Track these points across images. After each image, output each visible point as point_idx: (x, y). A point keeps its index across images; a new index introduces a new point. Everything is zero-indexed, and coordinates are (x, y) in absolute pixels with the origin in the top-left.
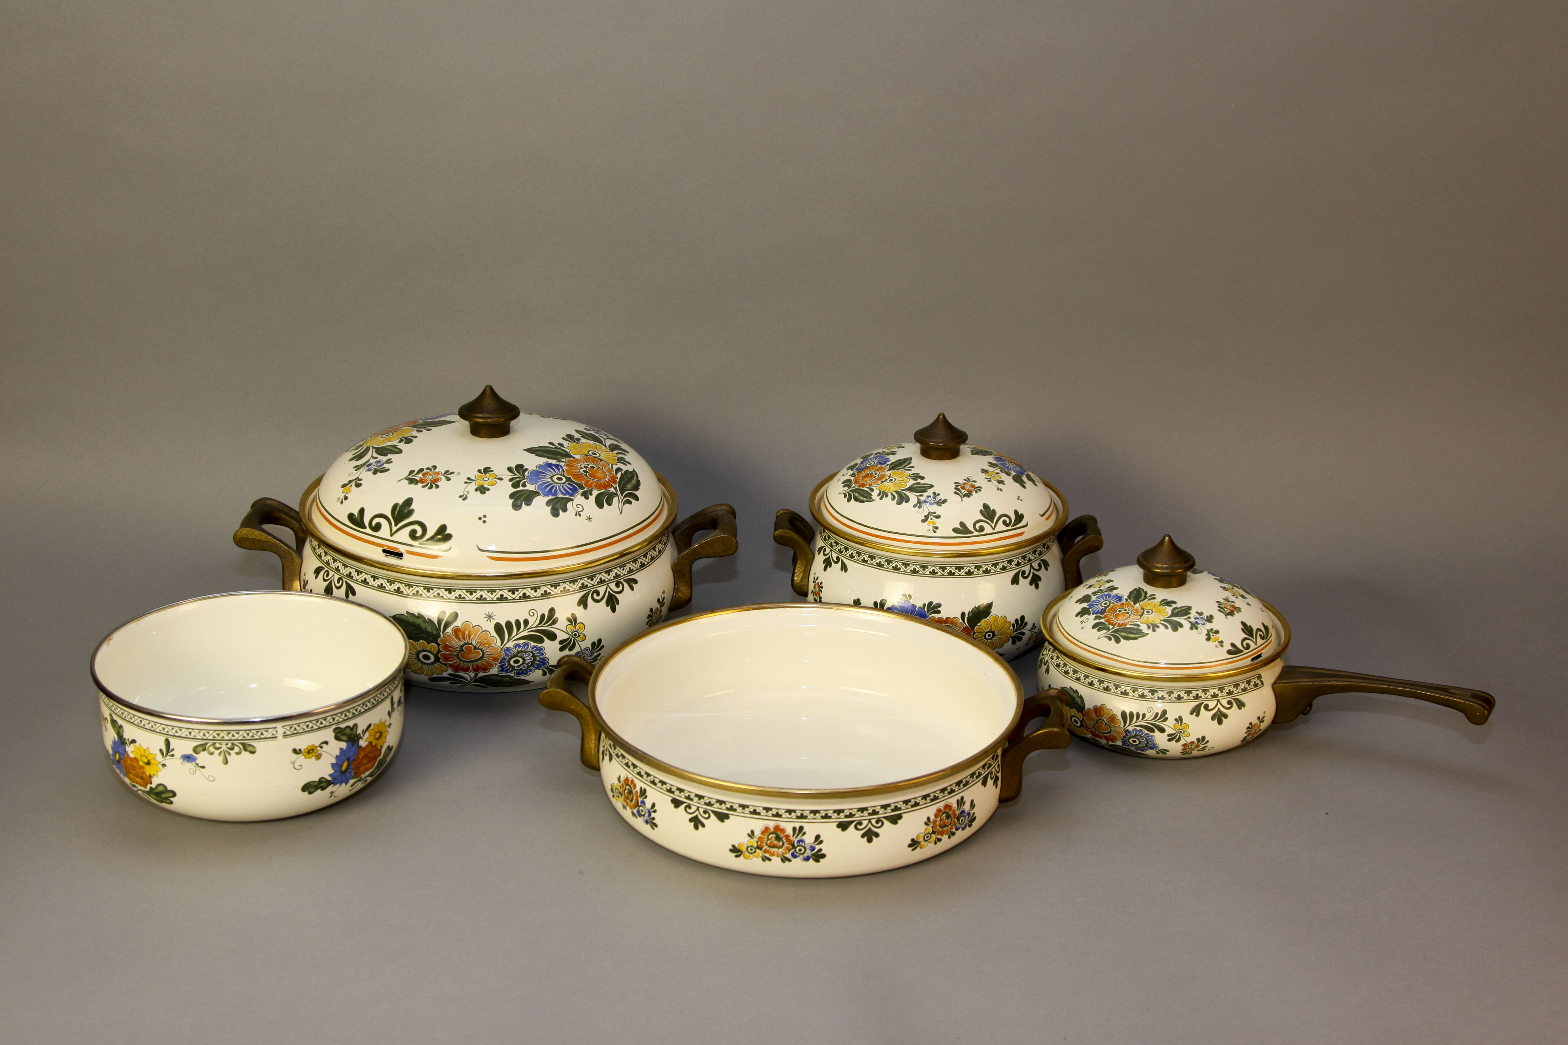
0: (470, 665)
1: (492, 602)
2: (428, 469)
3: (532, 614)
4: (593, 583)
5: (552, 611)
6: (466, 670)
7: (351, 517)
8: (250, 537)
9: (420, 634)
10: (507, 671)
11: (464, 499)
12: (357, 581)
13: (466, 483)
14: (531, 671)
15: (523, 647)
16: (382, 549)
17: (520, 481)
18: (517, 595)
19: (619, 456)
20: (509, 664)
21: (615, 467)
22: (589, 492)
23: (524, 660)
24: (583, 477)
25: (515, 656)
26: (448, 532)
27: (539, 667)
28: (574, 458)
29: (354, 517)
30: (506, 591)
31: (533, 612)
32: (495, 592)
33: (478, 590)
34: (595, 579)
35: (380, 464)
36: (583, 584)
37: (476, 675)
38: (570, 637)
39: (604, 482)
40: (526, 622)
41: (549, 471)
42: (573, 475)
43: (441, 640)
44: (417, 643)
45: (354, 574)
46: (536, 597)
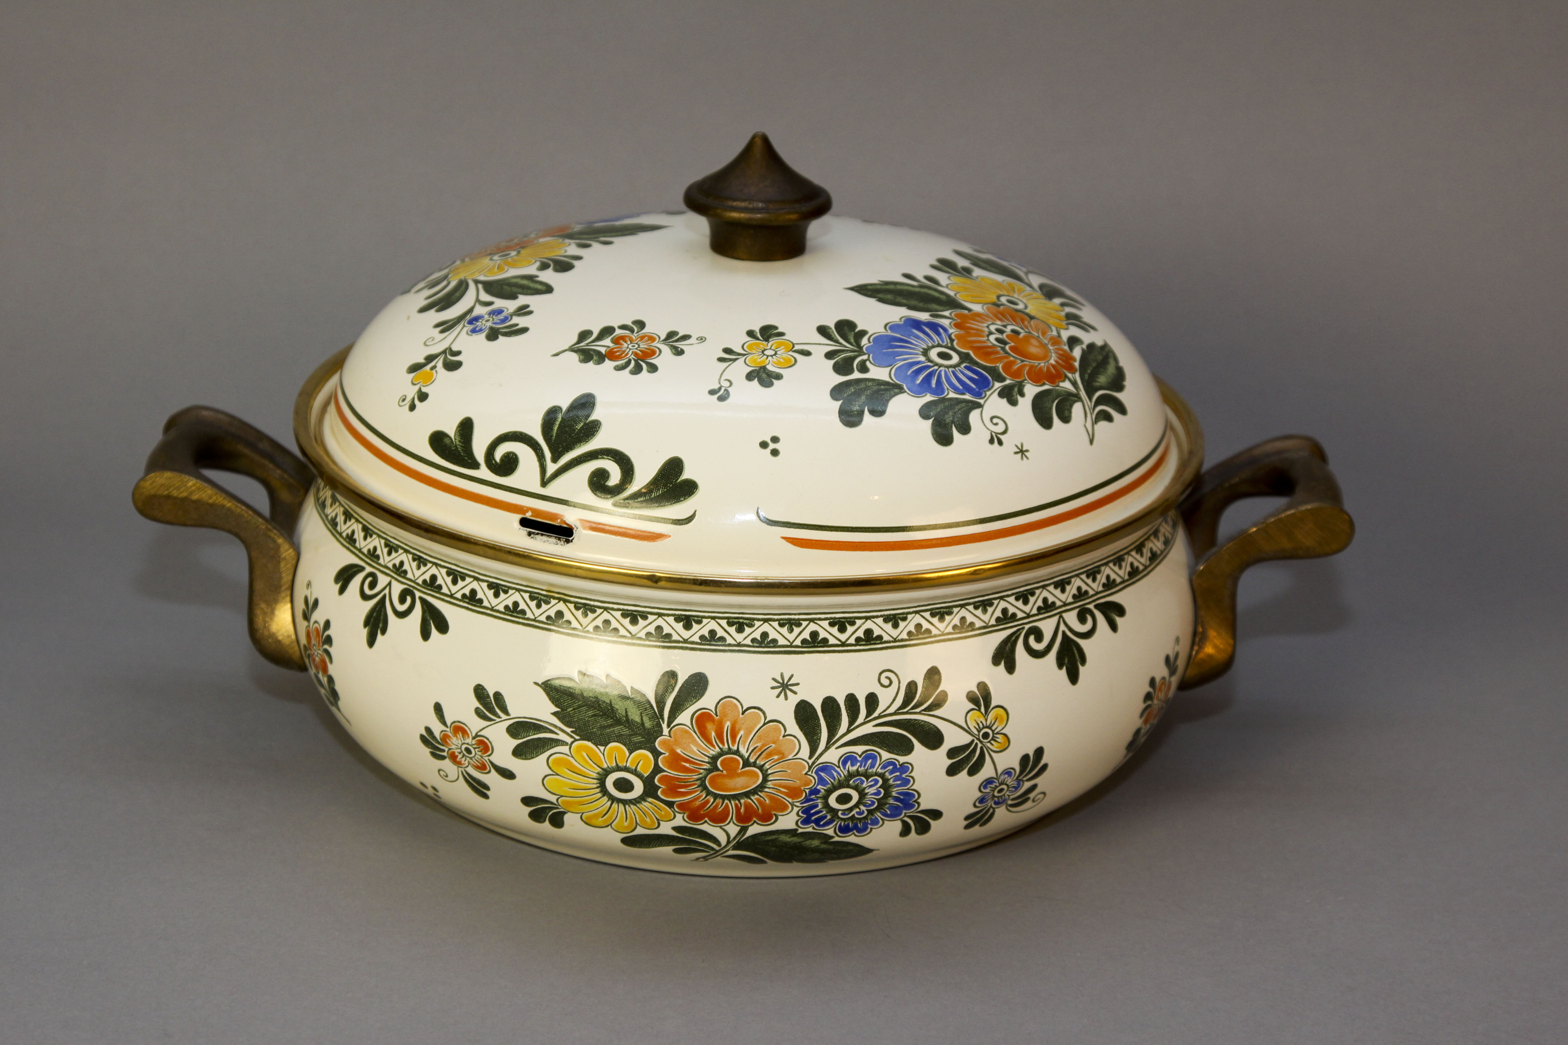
0: (732, 805)
1: (790, 650)
2: (623, 327)
3: (886, 682)
4: (1027, 609)
5: (933, 674)
6: (719, 819)
7: (438, 441)
8: (175, 493)
9: (610, 726)
10: (817, 822)
11: (722, 399)
12: (451, 596)
13: (721, 360)
14: (875, 822)
15: (861, 762)
16: (518, 517)
17: (852, 359)
18: (852, 633)
19: (1068, 310)
20: (827, 805)
21: (1065, 335)
22: (1016, 389)
23: (862, 794)
24: (998, 353)
25: (841, 785)
26: (686, 475)
27: (894, 814)
28: (969, 310)
29: (447, 441)
30: (825, 624)
31: (887, 678)
32: (799, 625)
33: (758, 620)
34: (1032, 600)
35: (501, 317)
36: (1005, 611)
37: (744, 830)
38: (973, 741)
39: (1048, 368)
40: (872, 700)
41: (918, 337)
42: (977, 349)
43: (664, 743)
44: (602, 748)
45: (444, 580)
46: (895, 641)
